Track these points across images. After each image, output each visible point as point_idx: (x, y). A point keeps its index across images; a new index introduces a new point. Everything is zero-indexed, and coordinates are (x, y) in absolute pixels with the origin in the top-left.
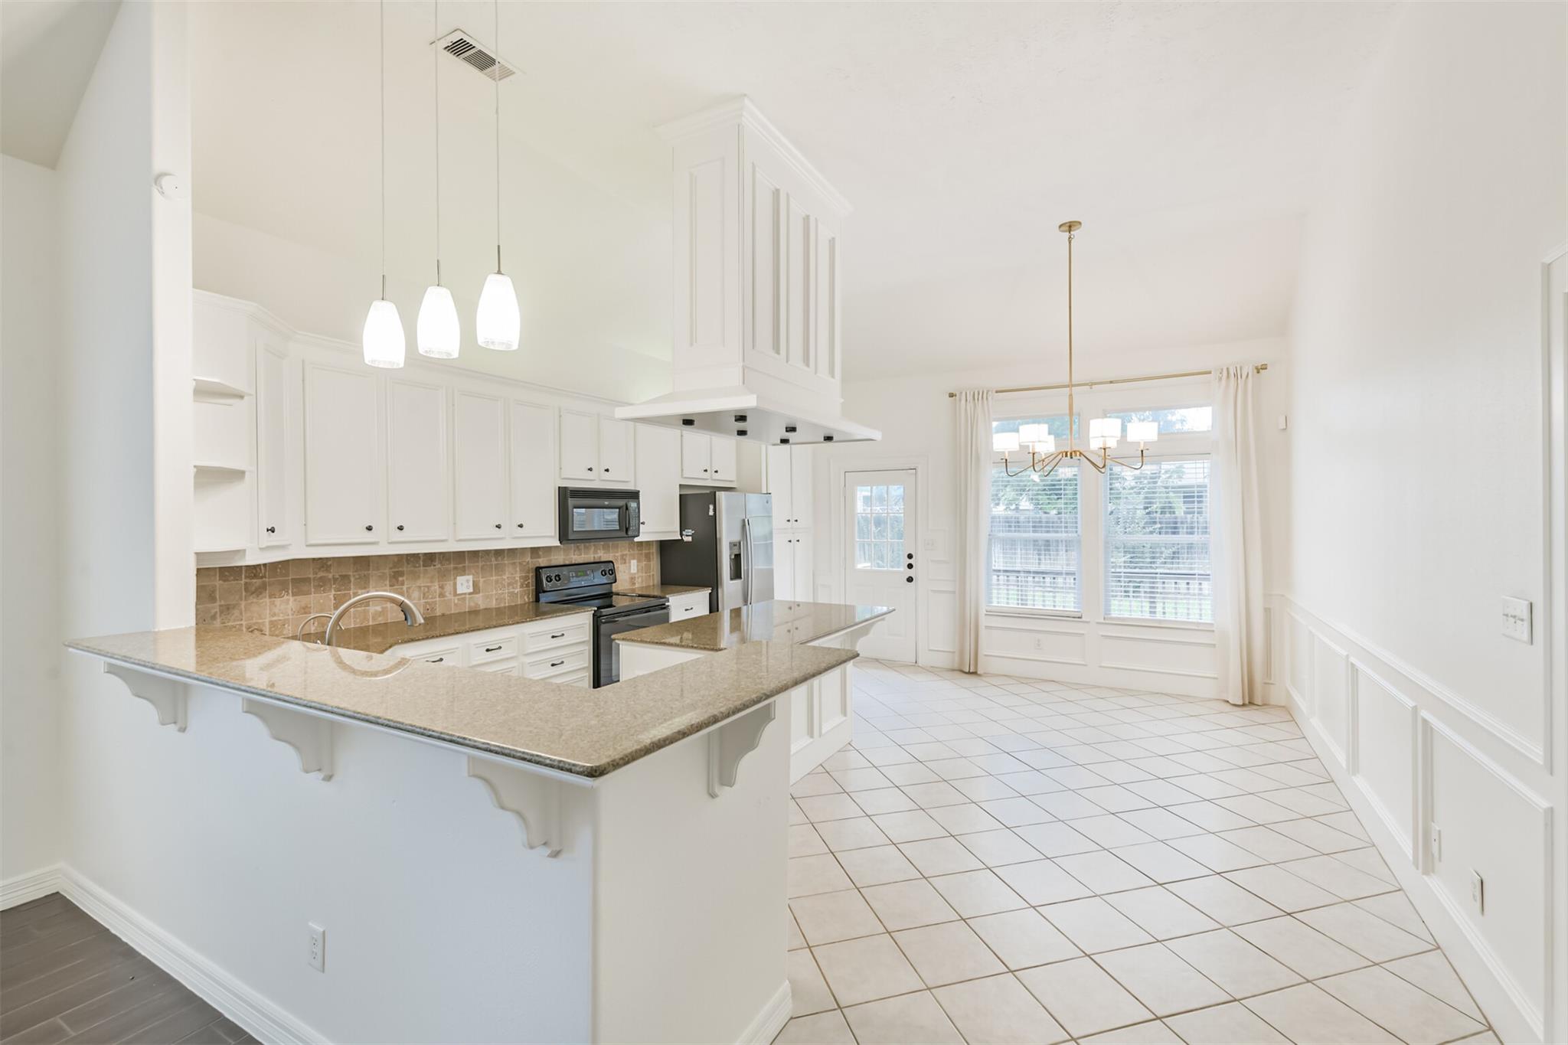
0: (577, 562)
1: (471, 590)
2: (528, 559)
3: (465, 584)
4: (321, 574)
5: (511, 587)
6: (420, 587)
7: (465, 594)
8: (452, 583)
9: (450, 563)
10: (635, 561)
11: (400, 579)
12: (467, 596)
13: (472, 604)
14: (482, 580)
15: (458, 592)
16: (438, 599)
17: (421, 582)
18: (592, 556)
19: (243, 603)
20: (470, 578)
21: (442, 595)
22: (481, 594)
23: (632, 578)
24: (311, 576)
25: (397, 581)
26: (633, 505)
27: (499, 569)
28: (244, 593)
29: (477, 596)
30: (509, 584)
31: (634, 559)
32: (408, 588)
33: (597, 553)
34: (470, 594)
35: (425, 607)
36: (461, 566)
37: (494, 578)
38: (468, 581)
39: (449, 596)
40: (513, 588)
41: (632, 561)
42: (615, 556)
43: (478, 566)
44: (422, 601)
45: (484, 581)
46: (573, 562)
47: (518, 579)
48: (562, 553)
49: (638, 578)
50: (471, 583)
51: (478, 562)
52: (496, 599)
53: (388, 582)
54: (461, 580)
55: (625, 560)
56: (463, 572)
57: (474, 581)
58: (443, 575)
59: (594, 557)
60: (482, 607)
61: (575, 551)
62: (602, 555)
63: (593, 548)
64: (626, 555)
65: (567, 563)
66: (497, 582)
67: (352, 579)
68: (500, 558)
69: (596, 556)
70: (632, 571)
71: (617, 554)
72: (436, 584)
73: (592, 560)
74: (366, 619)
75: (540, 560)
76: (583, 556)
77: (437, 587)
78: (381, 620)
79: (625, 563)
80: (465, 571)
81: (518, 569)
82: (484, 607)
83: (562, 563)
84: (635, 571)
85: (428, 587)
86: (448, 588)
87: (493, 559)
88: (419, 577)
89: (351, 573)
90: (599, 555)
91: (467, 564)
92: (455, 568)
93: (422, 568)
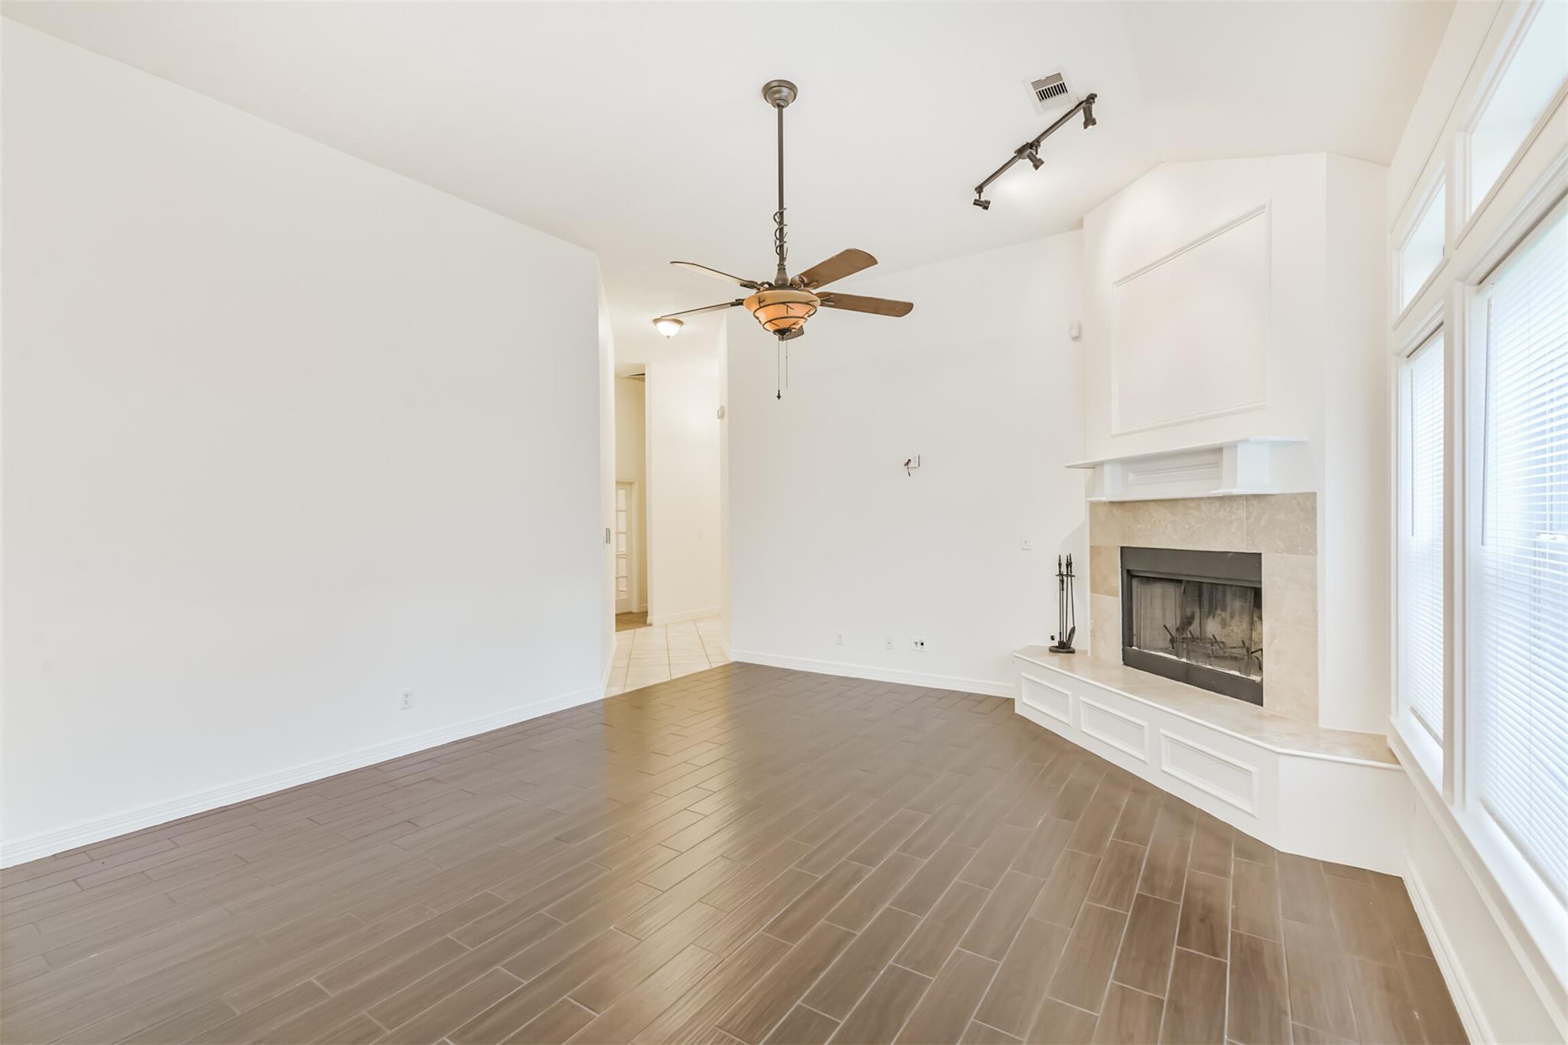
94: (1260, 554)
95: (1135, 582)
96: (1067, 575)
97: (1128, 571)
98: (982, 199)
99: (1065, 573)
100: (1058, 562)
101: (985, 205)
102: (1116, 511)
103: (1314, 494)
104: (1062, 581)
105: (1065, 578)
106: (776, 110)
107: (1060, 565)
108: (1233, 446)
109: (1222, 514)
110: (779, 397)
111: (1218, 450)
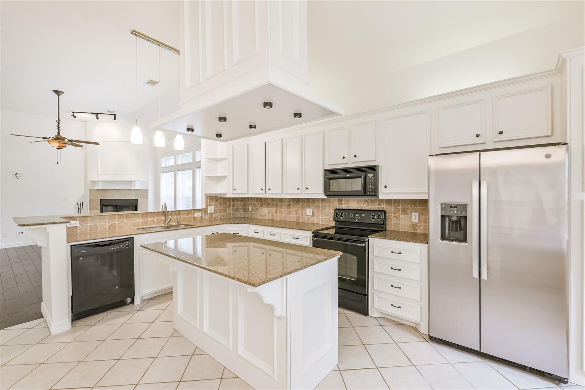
0: (365, 209)
1: (311, 215)
2: (337, 205)
3: (309, 212)
4: (273, 203)
5: (328, 216)
6: (295, 211)
7: (309, 216)
8: (305, 210)
9: (304, 203)
10: (417, 214)
11: (290, 207)
12: (310, 217)
13: (312, 221)
14: (316, 211)
15: (307, 215)
16: (301, 216)
17: (296, 209)
18: (377, 206)
19: (260, 208)
20: (311, 209)
21: (302, 215)
22: (315, 217)
23: (413, 225)
24: (271, 203)
25: (289, 207)
26: (370, 175)
27: (323, 207)
28: (260, 206)
29: (314, 217)
30: (327, 215)
31: (416, 212)
32: (292, 210)
33: (381, 205)
34: (311, 216)
35: (297, 217)
36: (308, 204)
37: (321, 211)
38: (310, 211)
39: (304, 215)
40: (329, 217)
41: (414, 214)
42: (396, 208)
43: (314, 206)
44: (296, 216)
45: (317, 212)
46: (363, 209)
47: (331, 213)
48: (356, 203)
49: (420, 226)
50: (311, 212)
51: (314, 203)
52: (322, 220)
53: (287, 208)
54: (308, 210)
55: (407, 212)
56: (309, 207)
57: (312, 211)
58: (303, 207)
59: (378, 208)
60: (316, 222)
61: (364, 203)
62: (384, 206)
63: (378, 202)
64: (408, 209)
65: (359, 208)
66: (322, 213)
67: (279, 205)
68: (323, 203)
69: (380, 207)
70: (413, 220)
71: (398, 207)
72: (300, 210)
73: (377, 209)
74: (281, 218)
75: (342, 206)
76: (370, 206)
77: (300, 212)
78: (285, 220)
79: (407, 214)
80: (310, 207)
81: (331, 209)
82: (317, 223)
83: (356, 209)
84: (417, 221)
85: (298, 211)
86: (304, 212)
87: (321, 203)
88: (295, 207)
89: (278, 203)
90: (383, 206)
91: (310, 204)
92: (306, 205)
93: (296, 204)
94: (137, 199)
95: (104, 207)
96: (81, 207)
97: (102, 204)
98: (74, 115)
99: (80, 206)
100: (77, 204)
101: (75, 117)
102: (100, 192)
103: (147, 190)
104: (79, 209)
105: (80, 208)
106: (57, 96)
107: (78, 204)
108: (135, 181)
109: (129, 192)
110: (57, 163)
111: (132, 181)
